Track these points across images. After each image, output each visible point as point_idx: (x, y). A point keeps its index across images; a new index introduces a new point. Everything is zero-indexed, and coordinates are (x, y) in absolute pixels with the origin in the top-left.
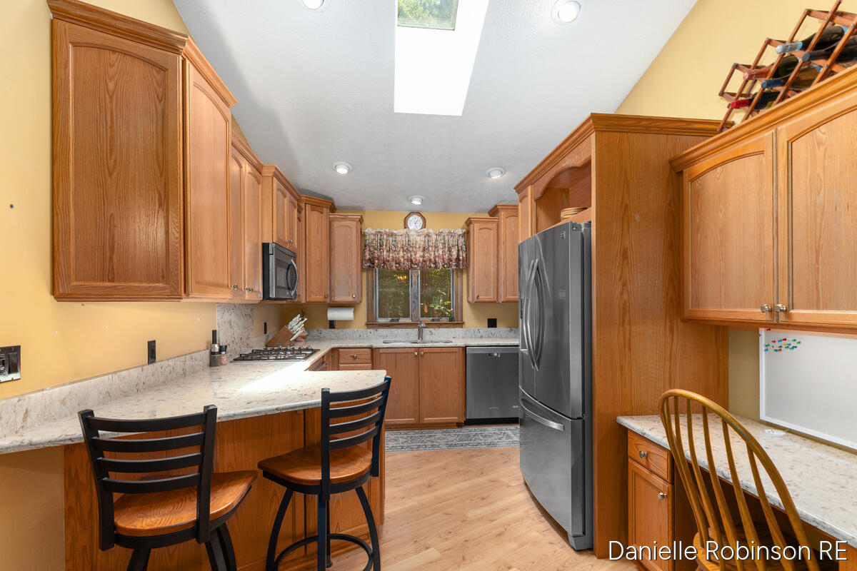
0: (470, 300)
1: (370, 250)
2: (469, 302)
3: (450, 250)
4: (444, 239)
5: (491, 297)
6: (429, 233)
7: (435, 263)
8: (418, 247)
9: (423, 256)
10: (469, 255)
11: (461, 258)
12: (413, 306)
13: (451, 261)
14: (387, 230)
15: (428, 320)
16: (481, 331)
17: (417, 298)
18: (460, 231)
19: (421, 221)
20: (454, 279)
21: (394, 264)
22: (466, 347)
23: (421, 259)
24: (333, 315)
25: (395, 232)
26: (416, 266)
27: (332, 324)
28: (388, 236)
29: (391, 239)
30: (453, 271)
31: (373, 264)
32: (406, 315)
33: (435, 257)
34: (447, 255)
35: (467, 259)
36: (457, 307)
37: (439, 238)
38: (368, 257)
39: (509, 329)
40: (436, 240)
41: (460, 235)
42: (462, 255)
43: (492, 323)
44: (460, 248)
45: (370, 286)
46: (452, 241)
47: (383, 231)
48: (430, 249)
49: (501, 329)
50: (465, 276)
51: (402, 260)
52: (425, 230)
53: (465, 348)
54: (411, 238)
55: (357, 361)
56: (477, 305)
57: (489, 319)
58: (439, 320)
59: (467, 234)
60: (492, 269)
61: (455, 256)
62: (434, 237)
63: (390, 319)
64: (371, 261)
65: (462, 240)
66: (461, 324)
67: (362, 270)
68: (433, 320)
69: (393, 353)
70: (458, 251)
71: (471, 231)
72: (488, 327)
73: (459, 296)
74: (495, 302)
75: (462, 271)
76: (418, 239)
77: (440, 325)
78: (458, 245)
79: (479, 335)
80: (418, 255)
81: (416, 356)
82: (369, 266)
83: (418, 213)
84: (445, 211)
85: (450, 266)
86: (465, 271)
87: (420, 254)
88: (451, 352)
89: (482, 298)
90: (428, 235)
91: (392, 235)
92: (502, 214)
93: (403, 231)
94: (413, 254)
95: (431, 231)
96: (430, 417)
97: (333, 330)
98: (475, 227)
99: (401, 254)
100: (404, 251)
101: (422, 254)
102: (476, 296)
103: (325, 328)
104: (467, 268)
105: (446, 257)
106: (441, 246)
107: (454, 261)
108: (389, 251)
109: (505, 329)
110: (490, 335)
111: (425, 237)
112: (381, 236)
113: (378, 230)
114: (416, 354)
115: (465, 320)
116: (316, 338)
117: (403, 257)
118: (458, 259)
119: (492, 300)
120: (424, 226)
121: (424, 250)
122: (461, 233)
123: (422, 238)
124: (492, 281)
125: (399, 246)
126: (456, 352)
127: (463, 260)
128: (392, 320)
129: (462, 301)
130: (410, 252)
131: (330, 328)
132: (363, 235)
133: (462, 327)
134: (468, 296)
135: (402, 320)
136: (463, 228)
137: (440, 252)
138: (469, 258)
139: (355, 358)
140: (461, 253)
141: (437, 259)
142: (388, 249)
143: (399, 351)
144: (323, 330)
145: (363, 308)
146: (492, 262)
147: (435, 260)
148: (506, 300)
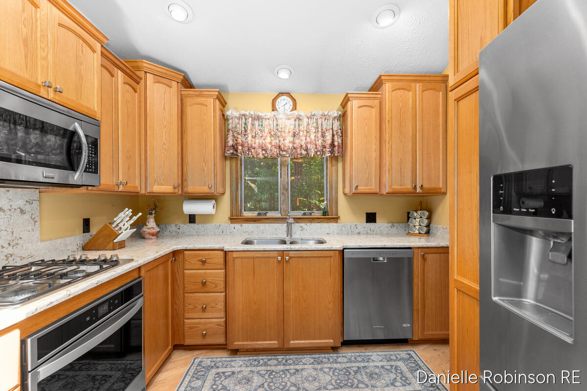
0: (347, 191)
1: (233, 136)
2: (345, 194)
3: (323, 136)
4: (317, 123)
5: (373, 187)
6: (300, 116)
7: (306, 150)
8: (287, 131)
9: (293, 143)
10: (346, 140)
11: (336, 143)
12: (282, 199)
13: (325, 147)
14: (252, 113)
15: (299, 214)
16: (359, 227)
17: (287, 190)
18: (335, 113)
19: (291, 103)
20: (328, 168)
21: (260, 151)
22: (344, 249)
23: (291, 145)
24: (189, 208)
25: (261, 114)
26: (284, 153)
27: (192, 219)
28: (254, 119)
29: (256, 123)
30: (327, 159)
31: (237, 151)
32: (274, 209)
33: (306, 143)
34: (320, 141)
35: (343, 145)
36: (331, 200)
37: (311, 121)
38: (231, 143)
39: (390, 224)
40: (308, 124)
41: (335, 117)
42: (338, 140)
43: (371, 218)
44: (335, 133)
45: (234, 176)
46: (327, 125)
47: (247, 113)
48: (301, 133)
49: (381, 224)
50: (340, 165)
51: (269, 146)
52: (296, 113)
53: (342, 252)
54: (280, 122)
55: (207, 266)
56: (355, 196)
57: (367, 214)
58: (311, 214)
59: (343, 117)
60: (374, 154)
61: (329, 141)
62: (305, 120)
63: (257, 212)
64: (235, 148)
65: (337, 125)
66: (336, 219)
67: (225, 158)
68: (305, 214)
69: (251, 257)
70: (333, 136)
71: (349, 113)
72: (367, 222)
73: (334, 188)
74: (376, 193)
75: (336, 158)
76: (288, 122)
77: (312, 220)
78: (332, 129)
79: (357, 231)
80: (287, 141)
81: (279, 262)
82: (233, 154)
83: (288, 94)
84: (318, 92)
85: (323, 153)
86: (340, 159)
87: (289, 138)
88: (325, 257)
89: (362, 189)
90: (299, 119)
91: (258, 118)
92: (387, 87)
93: (270, 114)
94: (281, 139)
95: (302, 114)
96: (297, 339)
97: (192, 225)
98: (354, 104)
99: (268, 140)
100: (271, 136)
101: (292, 139)
102: (354, 187)
103: (184, 223)
104: (343, 155)
105: (319, 143)
106: (313, 130)
107: (328, 146)
108: (255, 136)
109: (386, 225)
110: (369, 231)
111: (295, 120)
112: (246, 119)
113: (243, 112)
114: (279, 258)
115: (340, 214)
116: (174, 233)
117: (271, 143)
118: (332, 145)
119: (374, 191)
120: (295, 108)
121: (294, 135)
122: (336, 115)
123: (292, 121)
124: (374, 169)
125: (266, 130)
126: (331, 257)
127: (339, 146)
128: (259, 214)
129: (337, 193)
130: (278, 137)
131: (190, 222)
132: (225, 118)
133: (337, 223)
134: (344, 187)
135: (271, 214)
136: (338, 110)
137: (313, 137)
138: (346, 144)
139: (204, 262)
140: (336, 137)
141: (309, 146)
142: (254, 134)
143: (258, 255)
144: (182, 225)
145: (226, 200)
146: (374, 146)
147: (307, 146)
148: (391, 191)
